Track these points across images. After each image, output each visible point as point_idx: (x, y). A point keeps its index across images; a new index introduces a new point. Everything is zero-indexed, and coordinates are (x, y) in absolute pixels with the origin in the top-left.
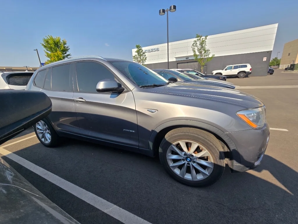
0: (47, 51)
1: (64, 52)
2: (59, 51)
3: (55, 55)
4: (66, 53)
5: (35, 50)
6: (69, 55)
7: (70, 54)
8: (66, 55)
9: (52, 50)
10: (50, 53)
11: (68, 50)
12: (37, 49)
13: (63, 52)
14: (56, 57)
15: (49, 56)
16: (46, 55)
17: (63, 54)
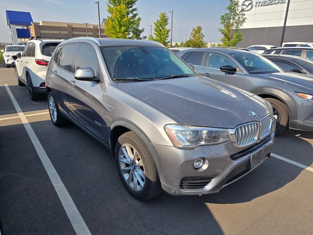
0: (109, 4)
1: (130, 6)
2: (124, 4)
3: (117, 10)
4: (132, 7)
5: (97, 3)
6: (135, 10)
7: (137, 8)
8: (131, 9)
9: (115, 2)
10: (112, 6)
11: (135, 3)
12: (98, 2)
13: (128, 5)
14: (118, 13)
15: (110, 11)
16: (108, 9)
17: (128, 9)
